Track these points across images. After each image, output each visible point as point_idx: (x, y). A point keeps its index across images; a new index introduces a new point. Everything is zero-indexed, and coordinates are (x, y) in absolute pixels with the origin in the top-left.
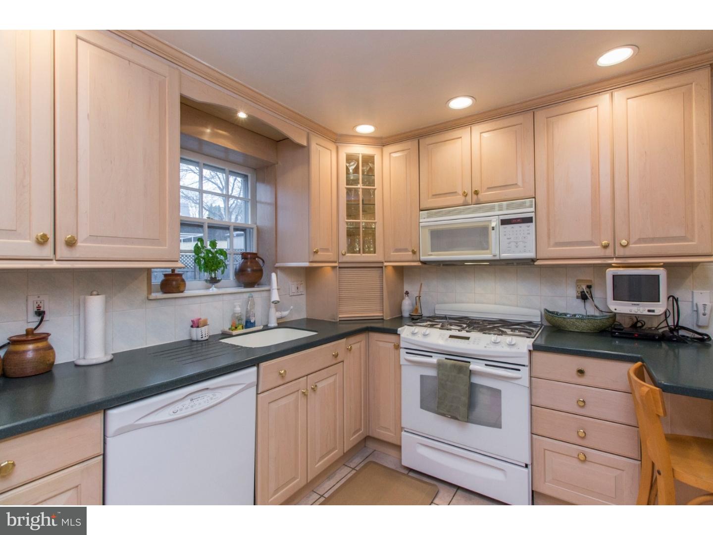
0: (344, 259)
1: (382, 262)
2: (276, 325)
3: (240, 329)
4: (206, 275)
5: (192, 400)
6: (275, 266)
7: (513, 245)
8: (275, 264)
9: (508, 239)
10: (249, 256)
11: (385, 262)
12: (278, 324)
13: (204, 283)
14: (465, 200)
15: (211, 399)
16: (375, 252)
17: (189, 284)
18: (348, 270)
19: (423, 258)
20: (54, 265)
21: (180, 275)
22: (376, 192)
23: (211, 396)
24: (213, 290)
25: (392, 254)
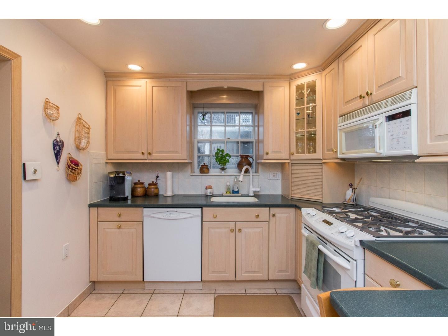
0: (293, 157)
1: (322, 160)
2: (252, 195)
3: (228, 193)
4: (220, 166)
5: (170, 214)
6: (257, 162)
7: (395, 140)
8: (257, 161)
9: (391, 135)
10: (244, 157)
11: (324, 159)
12: (254, 195)
13: (219, 170)
14: (364, 103)
15: (178, 216)
16: (315, 152)
17: (211, 170)
18: (295, 165)
19: (339, 156)
20: (147, 161)
21: (207, 166)
22: (317, 107)
23: (178, 215)
24: (223, 173)
25: (326, 153)
